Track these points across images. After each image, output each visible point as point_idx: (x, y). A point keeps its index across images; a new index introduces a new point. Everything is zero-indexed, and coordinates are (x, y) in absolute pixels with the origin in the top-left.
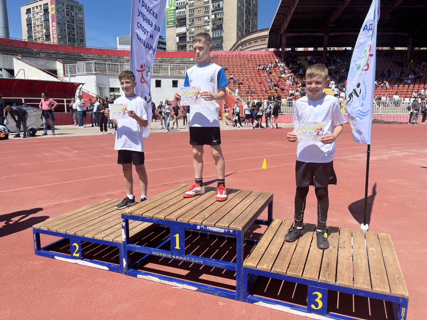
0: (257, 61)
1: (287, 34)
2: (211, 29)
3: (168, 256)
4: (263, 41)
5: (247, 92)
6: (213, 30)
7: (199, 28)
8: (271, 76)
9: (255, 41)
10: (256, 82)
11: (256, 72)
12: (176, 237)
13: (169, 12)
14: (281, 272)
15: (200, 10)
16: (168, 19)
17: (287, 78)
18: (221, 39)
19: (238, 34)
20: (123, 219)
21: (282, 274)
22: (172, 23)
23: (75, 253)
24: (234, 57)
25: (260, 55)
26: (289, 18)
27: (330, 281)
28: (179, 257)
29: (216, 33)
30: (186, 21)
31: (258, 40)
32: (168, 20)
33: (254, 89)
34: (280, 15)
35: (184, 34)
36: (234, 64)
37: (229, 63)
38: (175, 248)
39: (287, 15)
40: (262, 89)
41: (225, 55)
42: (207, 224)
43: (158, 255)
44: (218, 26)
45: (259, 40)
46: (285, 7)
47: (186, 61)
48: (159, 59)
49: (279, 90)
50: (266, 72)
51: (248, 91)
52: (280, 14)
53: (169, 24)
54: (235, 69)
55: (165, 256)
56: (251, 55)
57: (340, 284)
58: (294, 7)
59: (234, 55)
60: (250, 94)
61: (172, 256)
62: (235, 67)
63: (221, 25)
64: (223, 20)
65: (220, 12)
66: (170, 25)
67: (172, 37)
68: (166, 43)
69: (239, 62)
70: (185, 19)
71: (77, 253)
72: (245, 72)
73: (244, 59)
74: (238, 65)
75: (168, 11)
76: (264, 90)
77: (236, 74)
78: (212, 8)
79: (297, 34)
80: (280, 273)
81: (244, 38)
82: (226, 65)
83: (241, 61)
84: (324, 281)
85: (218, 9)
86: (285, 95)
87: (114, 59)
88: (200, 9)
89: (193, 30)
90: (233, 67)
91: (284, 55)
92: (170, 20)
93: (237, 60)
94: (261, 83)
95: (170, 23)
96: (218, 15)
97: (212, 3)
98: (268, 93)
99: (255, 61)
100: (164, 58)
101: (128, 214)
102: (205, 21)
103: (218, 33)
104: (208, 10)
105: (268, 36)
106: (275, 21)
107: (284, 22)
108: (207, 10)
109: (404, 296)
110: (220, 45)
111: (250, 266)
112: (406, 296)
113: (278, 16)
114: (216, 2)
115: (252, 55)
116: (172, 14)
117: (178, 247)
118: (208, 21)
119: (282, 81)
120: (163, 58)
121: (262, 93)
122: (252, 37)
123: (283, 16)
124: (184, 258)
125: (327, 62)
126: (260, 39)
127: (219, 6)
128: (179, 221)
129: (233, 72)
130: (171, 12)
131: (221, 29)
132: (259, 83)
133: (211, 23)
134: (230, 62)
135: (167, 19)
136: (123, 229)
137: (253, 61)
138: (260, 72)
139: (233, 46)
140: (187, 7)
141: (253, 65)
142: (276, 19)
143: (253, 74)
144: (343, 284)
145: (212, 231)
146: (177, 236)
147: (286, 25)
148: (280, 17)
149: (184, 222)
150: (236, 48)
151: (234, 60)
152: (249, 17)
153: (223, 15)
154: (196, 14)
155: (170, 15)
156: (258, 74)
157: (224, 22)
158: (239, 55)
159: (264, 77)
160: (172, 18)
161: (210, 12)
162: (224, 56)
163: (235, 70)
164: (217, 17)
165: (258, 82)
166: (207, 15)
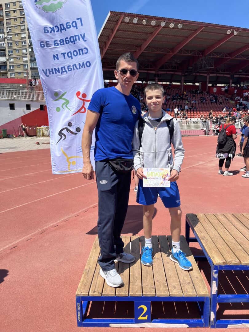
2: (29, 60)
6: (31, 61)
7: (18, 59)
18: (36, 70)
20: (215, 271)
23: (142, 316)
30: (5, 52)
35: (4, 63)
47: (16, 87)
58: (106, 48)
70: (5, 50)
71: (144, 316)
78: (29, 43)
88: (18, 43)
89: (12, 60)
97: (28, 39)
102: (23, 53)
108: (24, 44)
133: (29, 55)
136: (215, 281)
140: (6, 40)
154: (14, 46)
161: (27, 46)
166: (24, 48)
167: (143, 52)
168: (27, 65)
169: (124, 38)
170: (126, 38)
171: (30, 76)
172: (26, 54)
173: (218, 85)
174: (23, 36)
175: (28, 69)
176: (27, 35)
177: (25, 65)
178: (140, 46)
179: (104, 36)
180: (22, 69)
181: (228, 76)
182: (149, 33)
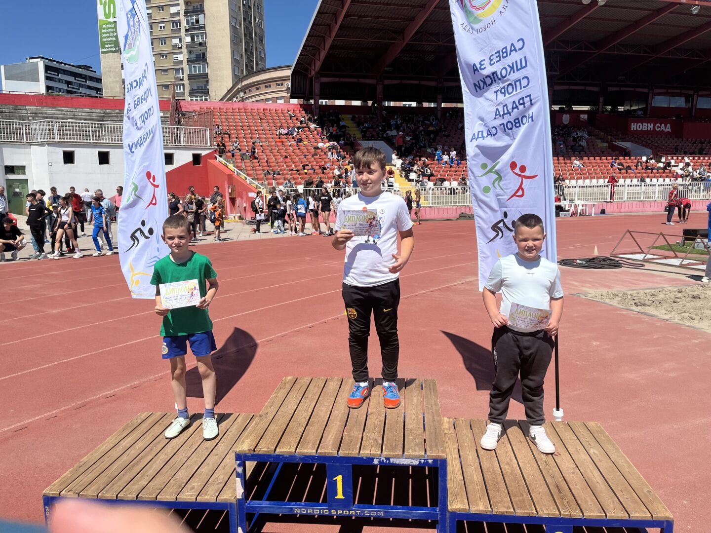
0: (276, 119)
1: (321, 78)
2: (186, 59)
3: (323, 512)
4: (279, 85)
5: (266, 172)
6: (190, 61)
7: (164, 58)
8: (301, 146)
9: (266, 84)
10: (278, 155)
11: (276, 138)
12: (336, 480)
13: (104, 26)
14: (507, 512)
15: (164, 27)
16: (104, 37)
17: (328, 148)
18: (204, 78)
19: (233, 70)
20: (238, 462)
21: (508, 514)
22: (113, 46)
24: (236, 112)
25: (279, 110)
26: (323, 54)
27: (575, 514)
28: (343, 512)
29: (195, 67)
31: (271, 84)
32: (104, 40)
33: (277, 168)
34: (308, 48)
36: (238, 124)
37: (229, 122)
38: (336, 497)
39: (319, 49)
40: (291, 168)
41: (220, 109)
42: (390, 455)
43: (306, 512)
44: (199, 56)
45: (273, 84)
46: (316, 36)
48: (98, 111)
49: (317, 169)
50: (293, 138)
51: (268, 171)
52: (308, 46)
53: (106, 46)
54: (239, 132)
55: (318, 512)
56: (264, 110)
57: (590, 516)
58: (330, 37)
59: (235, 109)
60: (271, 176)
61: (330, 511)
62: (239, 130)
63: (204, 54)
64: (206, 46)
65: (201, 33)
66: (108, 48)
67: (112, 70)
68: (101, 80)
69: (245, 120)
72: (258, 138)
73: (253, 116)
74: (245, 126)
75: (104, 24)
76: (294, 169)
77: (243, 142)
78: (186, 25)
79: (336, 80)
80: (506, 514)
81: (247, 80)
82: (225, 126)
83: (248, 119)
84: (567, 515)
85: (197, 28)
86: (328, 178)
87: (7, 111)
88: (164, 25)
90: (237, 130)
91: (318, 110)
92: (107, 39)
93: (242, 117)
94: (286, 157)
95: (107, 44)
96: (198, 36)
97: (184, 16)
98: (300, 174)
99: (273, 119)
100: (107, 111)
101: (248, 452)
102: (175, 46)
103: (199, 67)
104: (179, 28)
105: (290, 78)
106: (301, 57)
107: (315, 60)
108: (177, 27)
109: (669, 518)
110: (203, 88)
111: (460, 510)
112: (670, 518)
113: (306, 49)
114: (192, 16)
115: (267, 110)
116: (111, 30)
117: (340, 496)
118: (180, 46)
119: (320, 153)
120: (105, 111)
121: (291, 174)
122: (261, 79)
123: (313, 49)
124: (351, 512)
125: (384, 124)
126: (275, 83)
127: (197, 21)
128: (341, 455)
129: (237, 138)
130: (108, 26)
131: (203, 62)
132: (284, 157)
133: (186, 50)
134: (230, 120)
135: (102, 38)
136: (239, 479)
137: (270, 119)
138: (283, 138)
139: (228, 91)
141: (270, 126)
142: (303, 54)
143: (271, 142)
144: (592, 516)
145: (399, 464)
146: (339, 478)
147: (318, 64)
148: (308, 51)
149: (352, 456)
150: (234, 95)
151: (236, 117)
152: (251, 45)
153: (206, 38)
154: (157, 32)
155: (108, 31)
156: (280, 142)
157: (208, 50)
158: (245, 109)
159: (290, 146)
160: (112, 37)
161: (183, 31)
162: (218, 110)
163: (241, 133)
164: (196, 40)
165: (282, 156)
166: (176, 35)
167: (407, 44)
168: (182, 69)
169: (368, 16)
170: (371, 17)
171: (188, 91)
172: (181, 48)
173: (575, 108)
174: (174, 10)
175: (183, 77)
176: (182, 7)
177: (177, 70)
178: (401, 32)
179: (326, 13)
180: (171, 78)
181: (595, 89)
182: (419, 7)
